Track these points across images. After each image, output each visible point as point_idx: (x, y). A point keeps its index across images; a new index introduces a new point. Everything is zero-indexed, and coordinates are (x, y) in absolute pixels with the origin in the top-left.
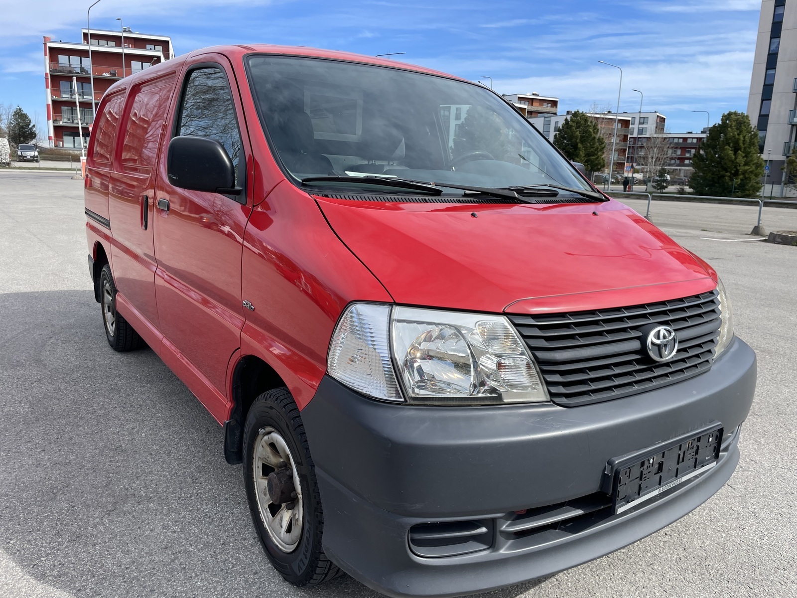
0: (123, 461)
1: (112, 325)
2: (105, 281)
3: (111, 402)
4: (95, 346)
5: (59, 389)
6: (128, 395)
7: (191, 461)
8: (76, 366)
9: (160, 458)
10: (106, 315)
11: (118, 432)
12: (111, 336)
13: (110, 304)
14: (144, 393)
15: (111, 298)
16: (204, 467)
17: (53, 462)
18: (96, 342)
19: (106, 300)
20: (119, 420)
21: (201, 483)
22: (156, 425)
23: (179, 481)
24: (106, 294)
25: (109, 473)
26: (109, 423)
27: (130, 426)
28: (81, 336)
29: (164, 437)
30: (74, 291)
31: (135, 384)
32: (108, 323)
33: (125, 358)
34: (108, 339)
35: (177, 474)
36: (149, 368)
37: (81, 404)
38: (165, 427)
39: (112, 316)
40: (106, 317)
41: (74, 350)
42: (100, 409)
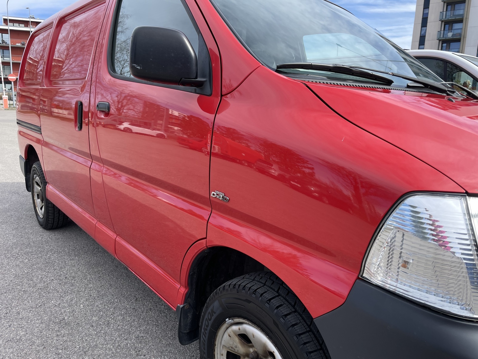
0: (68, 335)
1: (41, 209)
2: (35, 176)
3: (48, 275)
4: (27, 226)
5: (3, 264)
6: (61, 268)
7: (130, 332)
8: (14, 244)
9: (101, 330)
10: (35, 201)
11: (59, 304)
12: (40, 218)
13: (39, 193)
14: (75, 266)
15: (40, 188)
16: (143, 337)
17: (5, 339)
18: (28, 223)
19: (35, 190)
20: (58, 292)
21: (144, 355)
22: (91, 296)
23: (124, 354)
24: (36, 185)
25: (58, 349)
26: (49, 296)
27: (68, 298)
28: (15, 218)
29: (100, 307)
30: (6, 183)
31: (66, 257)
32: (37, 208)
33: (53, 235)
34: (38, 220)
35: (120, 346)
36: (74, 243)
37: (23, 278)
38: (98, 297)
39: (41, 202)
40: (36, 203)
41: (11, 229)
42: (40, 282)
